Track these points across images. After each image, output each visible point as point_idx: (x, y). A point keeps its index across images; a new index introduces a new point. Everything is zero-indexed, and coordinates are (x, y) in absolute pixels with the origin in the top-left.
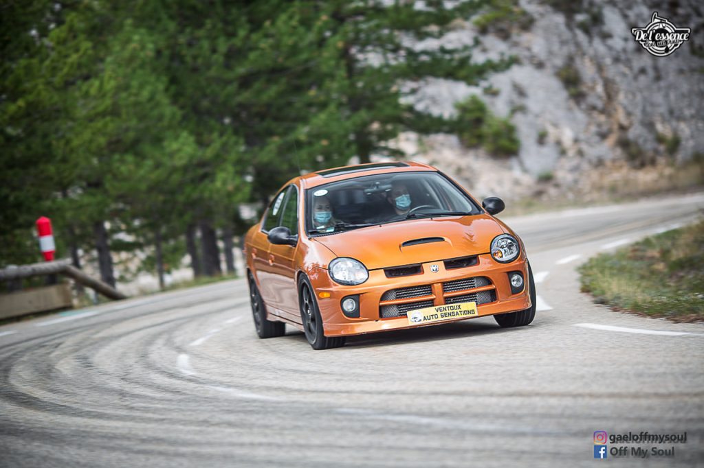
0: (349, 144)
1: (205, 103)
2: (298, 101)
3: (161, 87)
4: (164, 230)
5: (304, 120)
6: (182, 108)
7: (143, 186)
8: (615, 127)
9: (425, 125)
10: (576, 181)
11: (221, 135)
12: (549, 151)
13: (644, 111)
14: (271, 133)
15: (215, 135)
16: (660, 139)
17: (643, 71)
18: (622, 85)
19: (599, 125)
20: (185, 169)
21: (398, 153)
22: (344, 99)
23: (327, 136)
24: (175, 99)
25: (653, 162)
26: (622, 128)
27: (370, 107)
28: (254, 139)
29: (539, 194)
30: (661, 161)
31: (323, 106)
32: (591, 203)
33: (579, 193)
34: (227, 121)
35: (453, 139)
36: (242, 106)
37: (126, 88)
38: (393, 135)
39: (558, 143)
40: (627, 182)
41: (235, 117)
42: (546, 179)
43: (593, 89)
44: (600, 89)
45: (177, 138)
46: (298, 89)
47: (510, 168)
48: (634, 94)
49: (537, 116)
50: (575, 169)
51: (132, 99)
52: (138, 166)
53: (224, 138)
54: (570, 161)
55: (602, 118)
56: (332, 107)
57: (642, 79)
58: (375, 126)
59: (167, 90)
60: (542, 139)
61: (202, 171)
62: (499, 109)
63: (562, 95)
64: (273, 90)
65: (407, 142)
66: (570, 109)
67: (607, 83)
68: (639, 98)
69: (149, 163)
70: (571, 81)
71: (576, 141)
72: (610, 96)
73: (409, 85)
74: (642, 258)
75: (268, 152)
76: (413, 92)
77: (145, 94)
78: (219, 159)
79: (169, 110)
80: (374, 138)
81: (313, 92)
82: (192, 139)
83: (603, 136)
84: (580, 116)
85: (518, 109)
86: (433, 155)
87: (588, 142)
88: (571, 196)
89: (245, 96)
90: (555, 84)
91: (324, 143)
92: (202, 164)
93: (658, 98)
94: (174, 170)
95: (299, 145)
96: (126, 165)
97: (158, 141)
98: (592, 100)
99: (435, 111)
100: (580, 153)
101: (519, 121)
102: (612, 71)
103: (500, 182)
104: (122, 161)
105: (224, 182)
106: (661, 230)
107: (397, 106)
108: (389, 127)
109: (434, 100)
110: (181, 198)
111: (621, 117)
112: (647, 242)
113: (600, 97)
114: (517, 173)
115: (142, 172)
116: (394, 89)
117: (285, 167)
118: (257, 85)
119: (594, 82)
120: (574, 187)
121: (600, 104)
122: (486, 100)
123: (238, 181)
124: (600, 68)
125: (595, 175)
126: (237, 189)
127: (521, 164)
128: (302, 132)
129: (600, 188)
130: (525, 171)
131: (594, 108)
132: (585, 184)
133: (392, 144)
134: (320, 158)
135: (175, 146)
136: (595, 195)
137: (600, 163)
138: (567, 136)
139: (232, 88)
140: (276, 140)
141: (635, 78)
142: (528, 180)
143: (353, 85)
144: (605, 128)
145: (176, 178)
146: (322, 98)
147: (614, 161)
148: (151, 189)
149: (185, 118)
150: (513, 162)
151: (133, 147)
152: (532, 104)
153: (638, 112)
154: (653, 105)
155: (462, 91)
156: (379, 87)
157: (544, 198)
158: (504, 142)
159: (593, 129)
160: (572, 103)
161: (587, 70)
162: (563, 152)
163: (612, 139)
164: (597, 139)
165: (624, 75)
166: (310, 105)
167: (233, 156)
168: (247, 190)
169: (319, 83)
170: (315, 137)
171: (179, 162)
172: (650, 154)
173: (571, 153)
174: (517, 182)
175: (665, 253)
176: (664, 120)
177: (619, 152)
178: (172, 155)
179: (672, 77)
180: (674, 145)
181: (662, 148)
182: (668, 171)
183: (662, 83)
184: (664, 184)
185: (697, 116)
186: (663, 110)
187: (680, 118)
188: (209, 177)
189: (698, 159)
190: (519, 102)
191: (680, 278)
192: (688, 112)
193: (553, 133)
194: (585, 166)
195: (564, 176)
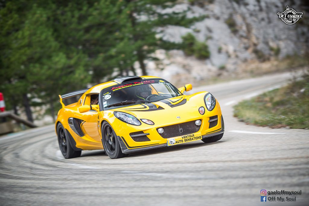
0: (134, 56)
1: (70, 40)
2: (111, 37)
3: (50, 33)
5: (113, 46)
6: (60, 42)
7: (44, 77)
8: (252, 44)
9: (168, 46)
10: (235, 69)
11: (78, 53)
12: (223, 56)
13: (264, 38)
14: (99, 52)
15: (75, 54)
16: (271, 49)
17: (263, 19)
18: (254, 26)
19: (245, 44)
20: (62, 69)
21: (155, 59)
22: (131, 36)
23: (124, 53)
24: (57, 38)
25: (268, 59)
26: (255, 45)
27: (143, 39)
28: (92, 55)
29: (219, 75)
30: (272, 58)
31: (122, 39)
32: (242, 78)
33: (237, 74)
34: (80, 47)
35: (181, 52)
36: (87, 41)
37: (35, 34)
38: (153, 51)
39: (227, 52)
40: (258, 68)
41: (84, 45)
42: (222, 68)
43: (241, 28)
44: (244, 28)
45: (57, 56)
46: (111, 33)
47: (206, 64)
48: (259, 30)
49: (217, 40)
50: (235, 64)
51: (37, 39)
52: (41, 68)
53: (79, 55)
54: (232, 60)
55: (246, 41)
56: (126, 40)
57: (263, 23)
58: (146, 48)
59: (53, 35)
61: (69, 70)
62: (200, 38)
63: (227, 31)
64: (99, 33)
65: (160, 54)
66: (231, 37)
67: (248, 26)
68: (262, 31)
69: (46, 67)
70: (232, 25)
71: (235, 51)
72: (249, 30)
73: (159, 29)
74: (261, 101)
75: (99, 60)
76: (162, 32)
77: (43, 37)
78: (77, 65)
79: (54, 44)
80: (145, 53)
81: (117, 34)
82: (64, 56)
83: (246, 48)
84: (236, 40)
85: (209, 38)
86: (172, 60)
87: (240, 52)
88: (233, 75)
89: (87, 36)
90: (225, 26)
91: (123, 56)
92: (70, 67)
93: (270, 31)
94: (57, 70)
95: (112, 57)
96: (36, 68)
97: (49, 57)
98: (241, 33)
99: (172, 40)
100: (237, 57)
101: (210, 43)
102: (249, 20)
103: (202, 71)
104: (34, 67)
105: (80, 74)
106: (271, 89)
107: (154, 39)
108: (152, 48)
109: (172, 36)
110: (61, 82)
111: (254, 40)
112: (265, 95)
113: (244, 32)
114: (209, 66)
115: (43, 71)
116: (153, 30)
117: (106, 67)
118: (93, 31)
119: (242, 25)
120: (235, 72)
121: (244, 34)
122: (195, 34)
123: (85, 74)
124: (244, 19)
125: (243, 66)
126: (86, 77)
127: (211, 62)
128: (113, 51)
129: (245, 71)
130: (213, 65)
131: (242, 36)
132: (239, 70)
133: (153, 55)
134: (122, 63)
135: (57, 59)
136: (244, 75)
137: (245, 61)
138: (231, 49)
139: (81, 33)
140: (101, 56)
141: (260, 22)
142: (214, 69)
143: (135, 30)
144: (247, 45)
145: (58, 73)
146: (121, 36)
147: (252, 59)
148: (47, 79)
149: (61, 47)
150: (207, 61)
151: (39, 60)
152: (215, 35)
153: (261, 38)
154: (268, 34)
155: (183, 31)
156: (146, 30)
157: (222, 77)
158: (203, 53)
159: (242, 46)
160: (232, 35)
161: (238, 20)
162: (229, 56)
163: (251, 50)
164: (243, 50)
165: (254, 21)
166: (116, 39)
167: (83, 63)
168: (89, 78)
169: (119, 29)
170: (119, 53)
171: (59, 66)
172: (267, 56)
173: (233, 56)
174: (209, 70)
175: (272, 99)
176: (273, 41)
177: (253, 55)
178: (56, 63)
179: (275, 21)
180: (278, 51)
181: (272, 53)
182: (275, 63)
183: (272, 25)
184: (274, 68)
185: (288, 38)
186: (272, 36)
187: (280, 40)
188: (72, 72)
189: (288, 57)
190: (209, 34)
191: (277, 109)
192: (283, 37)
193: (224, 48)
194: (239, 62)
195: (230, 66)
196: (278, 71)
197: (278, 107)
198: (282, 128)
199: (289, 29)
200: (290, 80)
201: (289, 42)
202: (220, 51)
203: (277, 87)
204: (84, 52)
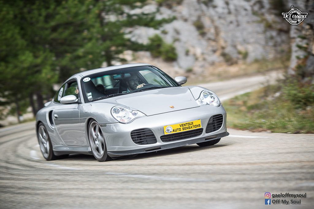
0: (102, 56)
1: (37, 39)
2: (79, 37)
4: (19, 96)
5: (81, 46)
6: (26, 40)
7: (9, 76)
8: (220, 48)
9: (136, 47)
10: (203, 72)
11: (44, 51)
12: (190, 59)
13: (233, 41)
14: (66, 52)
15: (41, 53)
16: (239, 53)
17: (231, 22)
18: (222, 29)
19: (213, 46)
20: (28, 68)
21: (123, 60)
22: (99, 36)
23: (92, 53)
24: (23, 36)
25: (236, 63)
26: (223, 48)
27: (111, 40)
28: (60, 55)
30: (240, 62)
31: (90, 39)
33: (204, 77)
34: (47, 46)
35: (148, 54)
36: (54, 40)
38: (121, 52)
39: (195, 55)
40: (225, 72)
41: (51, 44)
42: (189, 71)
43: (209, 30)
44: (212, 31)
45: (24, 54)
46: (79, 32)
47: (173, 66)
49: (185, 43)
50: (202, 66)
51: (3, 37)
52: (6, 67)
53: (46, 54)
54: (200, 63)
55: (213, 44)
56: (94, 41)
57: (232, 26)
58: (113, 48)
59: (19, 32)
61: (36, 69)
62: (168, 40)
63: (195, 33)
64: (66, 33)
65: (128, 55)
66: (199, 40)
67: (216, 28)
68: (230, 34)
69: (11, 66)
70: (200, 27)
71: (203, 54)
72: (217, 33)
73: (128, 30)
74: (234, 105)
75: (65, 61)
76: (130, 32)
77: (9, 34)
78: (43, 64)
79: (21, 42)
80: (113, 53)
81: (85, 33)
82: (31, 55)
83: (214, 51)
84: (204, 42)
85: (176, 40)
87: (208, 54)
88: (201, 79)
89: (54, 35)
90: (193, 29)
91: (90, 56)
92: (36, 66)
93: (238, 34)
94: (23, 69)
95: (79, 57)
96: (1, 67)
97: (15, 56)
98: (209, 35)
99: (140, 41)
100: (204, 59)
101: (177, 45)
102: (218, 23)
103: (169, 73)
105: (46, 74)
106: (242, 92)
107: (123, 39)
108: (120, 48)
109: (140, 36)
110: (27, 82)
111: (222, 43)
112: (236, 98)
113: (212, 34)
114: (176, 69)
115: (8, 70)
116: (122, 31)
117: (73, 67)
118: (60, 30)
119: (210, 27)
121: (212, 37)
122: (162, 36)
123: (52, 73)
124: (213, 21)
125: (211, 69)
126: (53, 77)
127: (178, 65)
128: (81, 52)
129: (213, 75)
130: (180, 67)
131: (209, 39)
132: (207, 73)
133: (121, 56)
134: (89, 63)
135: (23, 58)
136: (211, 78)
137: (213, 64)
138: (198, 51)
139: (48, 32)
140: (69, 56)
141: (228, 25)
142: (181, 71)
143: (103, 30)
144: (215, 48)
145: (24, 72)
146: (89, 36)
147: (219, 62)
148: (13, 78)
149: (28, 45)
150: (174, 64)
151: (4, 59)
152: (183, 37)
153: (230, 41)
154: (236, 37)
155: (151, 32)
156: (115, 30)
158: (170, 55)
159: (210, 48)
160: (200, 37)
161: (206, 22)
162: (196, 59)
163: (218, 53)
164: (211, 53)
165: (223, 24)
166: (84, 39)
167: (50, 62)
168: (56, 77)
169: (88, 29)
170: (87, 53)
171: (26, 65)
172: (235, 59)
173: (200, 59)
174: (176, 73)
175: (245, 103)
176: (241, 44)
177: (221, 59)
178: (22, 62)
179: (244, 25)
180: (245, 55)
181: (240, 56)
182: (243, 67)
183: (240, 28)
184: (242, 72)
185: (256, 42)
186: (240, 39)
187: (248, 43)
188: (39, 72)
189: (256, 61)
190: (177, 37)
191: (253, 113)
192: (252, 40)
193: (192, 51)
194: (207, 65)
195: (197, 69)
196: (246, 75)
197: (253, 111)
198: (262, 132)
199: (258, 33)
200: (262, 84)
201: (257, 46)
202: (187, 53)
203: (248, 90)
204: (51, 51)
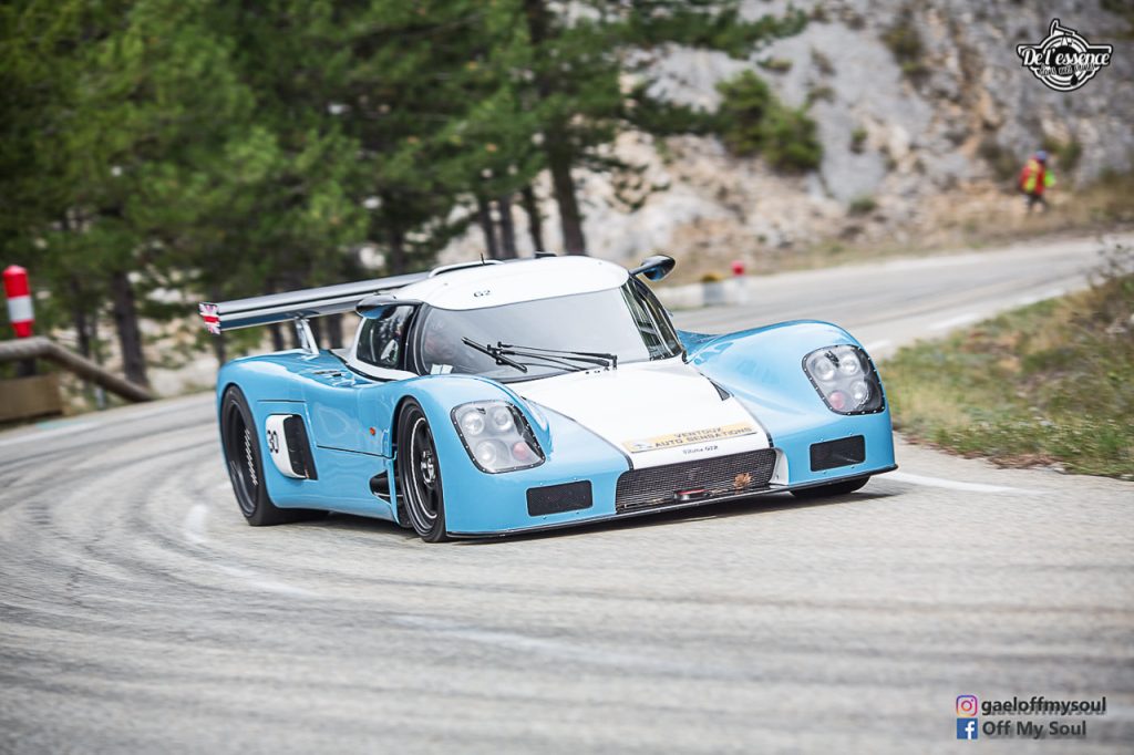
0: (533, 149)
1: (300, 79)
2: (451, 81)
3: (224, 54)
5: (460, 112)
6: (256, 88)
7: (191, 216)
8: (977, 126)
9: (664, 122)
10: (912, 214)
11: (323, 133)
12: (869, 163)
13: (1024, 101)
14: (403, 131)
15: (313, 133)
16: (1049, 147)
17: (1023, 35)
18: (989, 57)
19: (951, 122)
20: (261, 189)
21: (615, 166)
22: (529, 77)
23: (496, 138)
24: (247, 74)
26: (989, 127)
27: (571, 91)
28: (379, 140)
29: (851, 232)
31: (491, 88)
32: (935, 249)
33: (915, 231)
34: (336, 109)
35: (711, 144)
36: (368, 87)
37: (166, 54)
38: (608, 137)
39: (884, 150)
40: (993, 216)
41: (350, 100)
42: (864, 208)
43: (941, 63)
44: (953, 63)
45: (245, 136)
46: (452, 61)
47: (805, 191)
48: (1008, 73)
49: (851, 106)
50: (911, 193)
51: (175, 72)
52: (185, 180)
53: (327, 140)
54: (903, 180)
55: (956, 111)
56: (504, 93)
58: (579, 121)
59: (234, 58)
60: (857, 143)
61: (287, 193)
62: (789, 94)
63: (889, 71)
64: (409, 62)
65: (631, 146)
66: (903, 96)
67: (966, 54)
68: (1016, 79)
69: (201, 178)
70: (906, 49)
71: (913, 147)
72: (969, 75)
73: (635, 56)
74: (987, 348)
75: (400, 165)
76: (643, 66)
77: (196, 65)
78: (320, 169)
79: (234, 92)
80: (576, 141)
81: (474, 67)
82: (272, 139)
83: (957, 140)
84: (921, 107)
85: (819, 95)
86: (681, 167)
87: (931, 149)
88: (902, 236)
89: (364, 70)
90: (881, 54)
91: (491, 148)
92: (291, 180)
94: (242, 189)
95: (450, 151)
96: (165, 181)
97: (217, 141)
98: (939, 81)
99: (681, 97)
100: (920, 167)
101: (820, 112)
102: (973, 35)
103: (788, 214)
104: (158, 174)
105: (325, 211)
106: (1028, 299)
107: (614, 90)
108: (601, 124)
110: (255, 236)
111: (986, 109)
112: (1000, 323)
113: (952, 77)
114: (816, 198)
115: (190, 193)
116: (610, 59)
117: (427, 186)
118: (383, 53)
119: (944, 52)
120: (908, 224)
121: (952, 87)
122: (766, 77)
123: (348, 209)
124: (954, 29)
125: (942, 203)
126: (350, 220)
127: (824, 182)
128: (456, 131)
129: (947, 224)
130: (830, 195)
131: (943, 94)
132: (927, 218)
133: (603, 150)
134: (488, 173)
135: (243, 151)
136: (943, 236)
137: (950, 184)
138: (899, 138)
139: (342, 57)
140: (414, 142)
141: (1011, 46)
142: (834, 210)
143: (542, 54)
144: (960, 128)
145: (244, 204)
146: (489, 75)
147: (973, 180)
148: (203, 221)
149: (262, 103)
150: (811, 181)
151: (178, 152)
152: (842, 86)
153: (1013, 101)
154: (1039, 91)
156: (585, 58)
157: (860, 239)
158: (797, 148)
159: (942, 128)
160: (906, 86)
161: (931, 33)
162: (892, 166)
163: (971, 145)
164: (946, 144)
165: (993, 41)
166: (470, 86)
167: (341, 169)
168: (362, 223)
169: (485, 52)
170: (477, 138)
171: (252, 176)
173: (905, 167)
174: (816, 214)
175: (1025, 338)
176: (1055, 117)
177: (982, 166)
178: (239, 166)
180: (1071, 156)
182: (1061, 198)
185: (1111, 110)
186: (1054, 99)
187: (1083, 113)
188: (300, 201)
189: (1108, 178)
190: (822, 82)
191: (1037, 385)
192: (1095, 102)
193: (875, 135)
194: (928, 188)
195: (892, 204)
197: (1042, 378)
198: (1034, 467)
201: (1116, 124)
203: (1054, 292)
204: (348, 130)
